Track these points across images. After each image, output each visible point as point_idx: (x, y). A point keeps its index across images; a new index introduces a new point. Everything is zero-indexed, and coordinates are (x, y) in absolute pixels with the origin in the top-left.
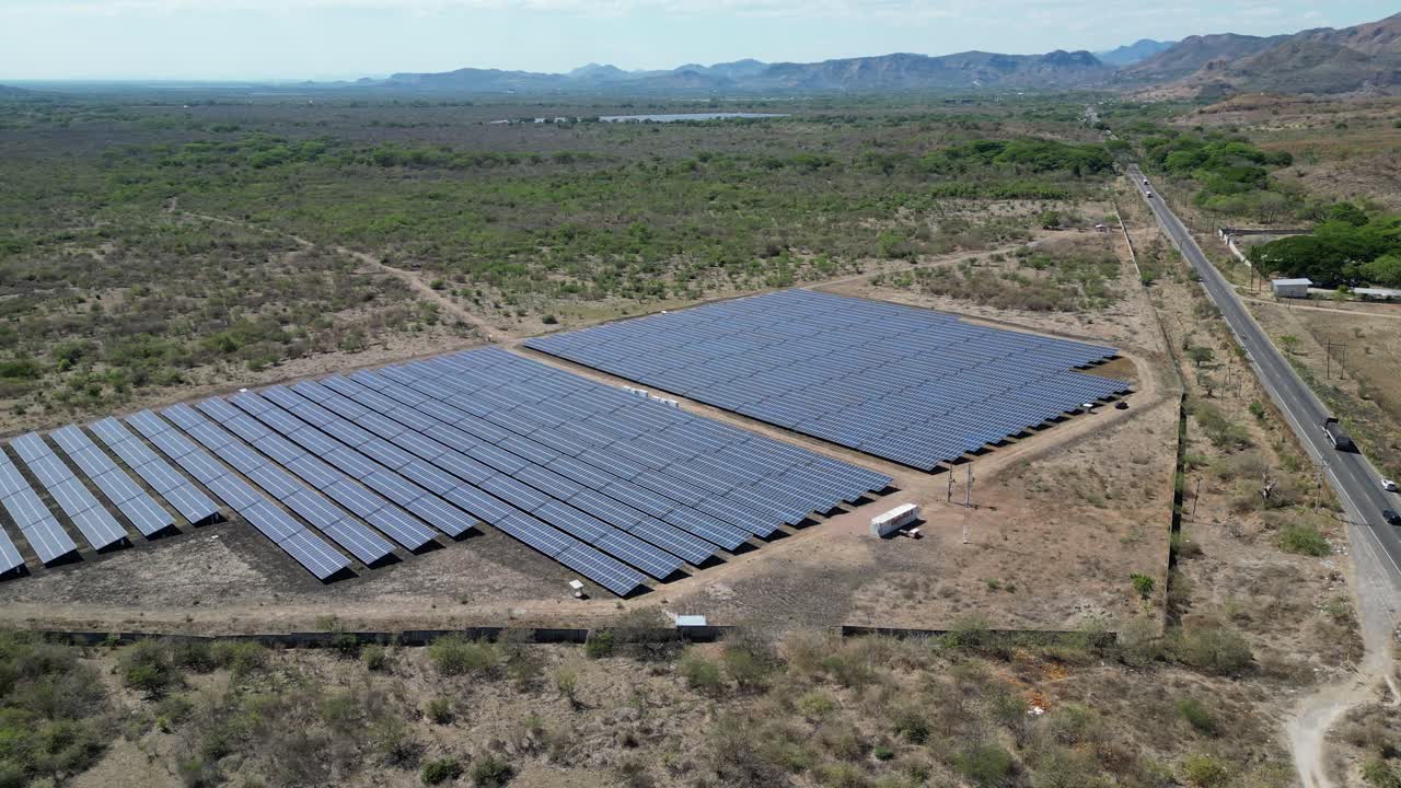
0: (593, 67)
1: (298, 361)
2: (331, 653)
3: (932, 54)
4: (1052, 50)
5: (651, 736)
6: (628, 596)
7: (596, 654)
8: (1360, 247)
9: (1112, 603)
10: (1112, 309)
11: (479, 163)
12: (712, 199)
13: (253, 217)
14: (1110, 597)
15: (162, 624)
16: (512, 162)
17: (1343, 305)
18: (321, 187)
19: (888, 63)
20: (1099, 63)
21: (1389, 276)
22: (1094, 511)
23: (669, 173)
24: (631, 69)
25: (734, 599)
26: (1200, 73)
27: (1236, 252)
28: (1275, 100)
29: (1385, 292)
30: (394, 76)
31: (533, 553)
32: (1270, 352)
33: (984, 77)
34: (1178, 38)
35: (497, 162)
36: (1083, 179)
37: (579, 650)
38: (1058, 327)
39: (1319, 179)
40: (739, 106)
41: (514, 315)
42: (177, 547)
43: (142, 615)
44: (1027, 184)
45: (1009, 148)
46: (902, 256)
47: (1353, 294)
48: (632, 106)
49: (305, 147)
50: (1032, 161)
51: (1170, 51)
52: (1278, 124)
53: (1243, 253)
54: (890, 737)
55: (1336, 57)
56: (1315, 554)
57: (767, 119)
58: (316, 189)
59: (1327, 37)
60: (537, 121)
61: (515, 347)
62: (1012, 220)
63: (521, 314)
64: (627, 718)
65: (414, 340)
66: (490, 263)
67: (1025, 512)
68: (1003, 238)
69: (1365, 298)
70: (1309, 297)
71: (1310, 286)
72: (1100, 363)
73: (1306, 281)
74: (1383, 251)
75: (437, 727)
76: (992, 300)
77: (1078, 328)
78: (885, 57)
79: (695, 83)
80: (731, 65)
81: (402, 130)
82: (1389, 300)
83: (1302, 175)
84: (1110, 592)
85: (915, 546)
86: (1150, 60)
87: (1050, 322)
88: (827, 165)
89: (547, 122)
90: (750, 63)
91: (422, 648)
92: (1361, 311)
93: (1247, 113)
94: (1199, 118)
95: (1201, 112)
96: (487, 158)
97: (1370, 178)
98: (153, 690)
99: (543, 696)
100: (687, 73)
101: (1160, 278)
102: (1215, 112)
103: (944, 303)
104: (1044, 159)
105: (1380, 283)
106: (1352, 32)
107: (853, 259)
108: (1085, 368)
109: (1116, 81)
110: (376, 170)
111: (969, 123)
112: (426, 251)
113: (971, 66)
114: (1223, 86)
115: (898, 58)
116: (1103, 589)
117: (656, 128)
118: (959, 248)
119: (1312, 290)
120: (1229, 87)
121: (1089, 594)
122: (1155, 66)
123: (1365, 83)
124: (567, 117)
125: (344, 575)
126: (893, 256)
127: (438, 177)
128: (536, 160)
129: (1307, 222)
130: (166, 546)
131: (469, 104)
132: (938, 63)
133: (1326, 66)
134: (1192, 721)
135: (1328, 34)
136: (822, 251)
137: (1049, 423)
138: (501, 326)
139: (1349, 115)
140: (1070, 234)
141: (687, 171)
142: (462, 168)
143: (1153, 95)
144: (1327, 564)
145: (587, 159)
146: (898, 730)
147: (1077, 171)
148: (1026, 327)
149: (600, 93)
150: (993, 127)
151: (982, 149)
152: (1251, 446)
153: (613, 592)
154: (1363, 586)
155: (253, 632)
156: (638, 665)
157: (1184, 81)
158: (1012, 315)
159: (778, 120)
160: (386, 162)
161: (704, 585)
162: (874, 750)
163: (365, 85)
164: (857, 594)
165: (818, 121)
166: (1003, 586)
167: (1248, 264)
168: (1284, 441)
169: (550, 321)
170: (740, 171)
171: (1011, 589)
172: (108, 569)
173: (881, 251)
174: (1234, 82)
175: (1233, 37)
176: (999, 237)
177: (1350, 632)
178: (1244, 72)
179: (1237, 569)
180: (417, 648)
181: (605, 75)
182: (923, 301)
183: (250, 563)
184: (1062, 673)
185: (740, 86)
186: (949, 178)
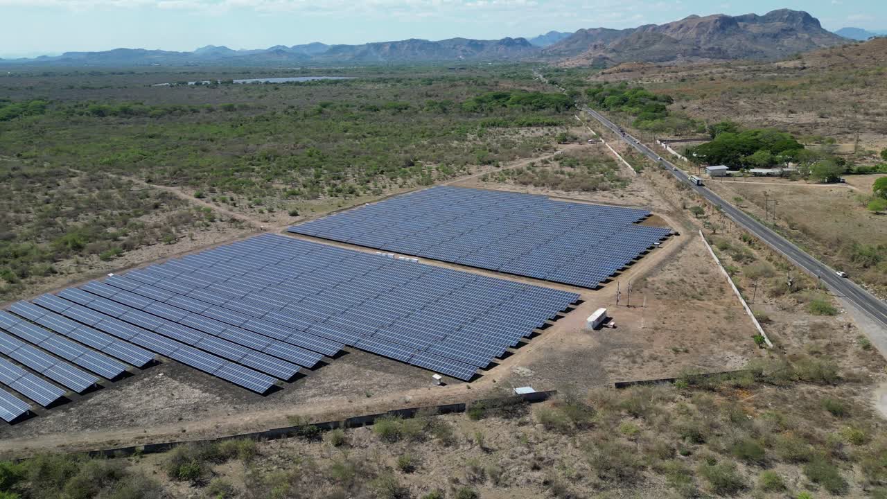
0: (211, 48)
1: (133, 252)
2: (301, 439)
3: (432, 39)
4: (504, 37)
5: (544, 461)
6: (471, 381)
7: (477, 417)
8: (745, 146)
9: (744, 353)
10: (628, 188)
11: (170, 112)
12: (346, 131)
13: (25, 154)
14: (742, 350)
15: (165, 436)
16: (195, 111)
17: (748, 179)
18: (60, 132)
19: (407, 45)
20: (530, 45)
21: (764, 162)
22: (699, 303)
23: (306, 116)
24: (237, 49)
25: (535, 375)
26: (590, 51)
27: (674, 153)
28: (642, 66)
29: (764, 171)
30: (65, 54)
31: (390, 361)
32: (731, 208)
33: (466, 53)
34: (573, 31)
35: (183, 112)
36: (561, 113)
37: (462, 417)
38: (607, 200)
39: (694, 110)
40: (321, 72)
41: (266, 212)
42: (138, 384)
43: (145, 432)
44: (533, 118)
45: (514, 96)
46: (489, 163)
47: (748, 173)
48: (249, 73)
49: (31, 105)
50: (531, 104)
51: (570, 38)
52: (647, 79)
53: (679, 153)
54: (681, 443)
55: (662, 41)
56: (831, 314)
57: (346, 80)
58: (58, 134)
59: (654, 29)
60: (190, 83)
61: (282, 232)
62: (539, 139)
63: (271, 211)
64: (522, 453)
65: (207, 232)
66: (227, 178)
67: (663, 307)
68: (539, 150)
69: (756, 174)
70: (728, 175)
71: (727, 170)
72: (644, 219)
73: (724, 167)
74: (757, 149)
75: (407, 475)
76: (559, 186)
77: (616, 200)
78: (405, 41)
79: (284, 58)
80: (305, 46)
81: (93, 91)
82: (768, 175)
83: (684, 108)
84: (741, 346)
85: (616, 333)
86: (560, 43)
87: (600, 197)
88: (406, 109)
89: (196, 84)
90: (318, 45)
91: (360, 428)
92: (757, 181)
93: (627, 73)
94: (603, 77)
95: (603, 74)
96: (175, 109)
97: (721, 109)
98: (194, 480)
99: (461, 447)
100: (279, 51)
101: (643, 169)
102: (610, 73)
103: (531, 189)
104: (536, 103)
105: (759, 166)
106: (667, 26)
107: (462, 166)
108: (638, 223)
109: (542, 56)
110: (96, 119)
111: (479, 82)
112: (175, 173)
113: (458, 47)
114: (605, 58)
115: (413, 42)
116: (737, 346)
117: (276, 87)
118: (517, 157)
119: (728, 172)
120: (608, 59)
121: (730, 349)
122: (563, 47)
123: (679, 56)
124: (210, 80)
125: (273, 389)
126: (484, 163)
127: (144, 123)
128: (210, 110)
129: (700, 134)
130: (129, 385)
131: (133, 73)
132: (436, 45)
133: (657, 47)
134: (830, 411)
135: (655, 28)
136: (439, 162)
137: (642, 256)
138: (263, 220)
139: (685, 73)
140: (575, 146)
141: (317, 114)
142: (159, 116)
143: (568, 63)
144: (840, 319)
145: (245, 108)
146: (684, 438)
147: (557, 109)
148: (588, 201)
149: (221, 65)
150: (495, 84)
151: (497, 97)
152: (755, 259)
153: (459, 379)
154: (865, 329)
155: (236, 433)
156: (506, 421)
157: (582, 55)
158: (575, 194)
159: (353, 81)
160: (100, 113)
161: (511, 368)
162: (678, 451)
163: (43, 60)
164: (604, 364)
165: (380, 82)
166: (681, 350)
167: (686, 159)
168: (771, 255)
169: (294, 214)
170: (352, 113)
171: (686, 351)
172: (96, 404)
173: (476, 161)
174: (609, 56)
175: (603, 30)
176: (537, 149)
177: (875, 354)
178: (614, 50)
179: (795, 327)
180: (357, 429)
181: (220, 53)
182: (519, 189)
183: (200, 389)
184: (747, 394)
185: (314, 59)
186: (483, 115)
